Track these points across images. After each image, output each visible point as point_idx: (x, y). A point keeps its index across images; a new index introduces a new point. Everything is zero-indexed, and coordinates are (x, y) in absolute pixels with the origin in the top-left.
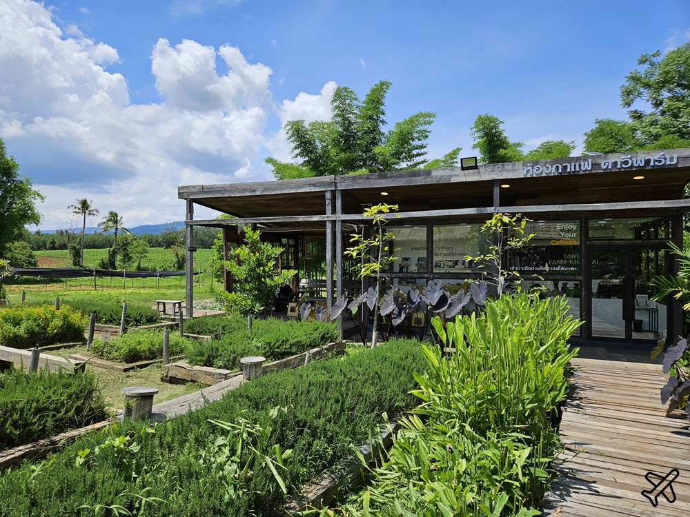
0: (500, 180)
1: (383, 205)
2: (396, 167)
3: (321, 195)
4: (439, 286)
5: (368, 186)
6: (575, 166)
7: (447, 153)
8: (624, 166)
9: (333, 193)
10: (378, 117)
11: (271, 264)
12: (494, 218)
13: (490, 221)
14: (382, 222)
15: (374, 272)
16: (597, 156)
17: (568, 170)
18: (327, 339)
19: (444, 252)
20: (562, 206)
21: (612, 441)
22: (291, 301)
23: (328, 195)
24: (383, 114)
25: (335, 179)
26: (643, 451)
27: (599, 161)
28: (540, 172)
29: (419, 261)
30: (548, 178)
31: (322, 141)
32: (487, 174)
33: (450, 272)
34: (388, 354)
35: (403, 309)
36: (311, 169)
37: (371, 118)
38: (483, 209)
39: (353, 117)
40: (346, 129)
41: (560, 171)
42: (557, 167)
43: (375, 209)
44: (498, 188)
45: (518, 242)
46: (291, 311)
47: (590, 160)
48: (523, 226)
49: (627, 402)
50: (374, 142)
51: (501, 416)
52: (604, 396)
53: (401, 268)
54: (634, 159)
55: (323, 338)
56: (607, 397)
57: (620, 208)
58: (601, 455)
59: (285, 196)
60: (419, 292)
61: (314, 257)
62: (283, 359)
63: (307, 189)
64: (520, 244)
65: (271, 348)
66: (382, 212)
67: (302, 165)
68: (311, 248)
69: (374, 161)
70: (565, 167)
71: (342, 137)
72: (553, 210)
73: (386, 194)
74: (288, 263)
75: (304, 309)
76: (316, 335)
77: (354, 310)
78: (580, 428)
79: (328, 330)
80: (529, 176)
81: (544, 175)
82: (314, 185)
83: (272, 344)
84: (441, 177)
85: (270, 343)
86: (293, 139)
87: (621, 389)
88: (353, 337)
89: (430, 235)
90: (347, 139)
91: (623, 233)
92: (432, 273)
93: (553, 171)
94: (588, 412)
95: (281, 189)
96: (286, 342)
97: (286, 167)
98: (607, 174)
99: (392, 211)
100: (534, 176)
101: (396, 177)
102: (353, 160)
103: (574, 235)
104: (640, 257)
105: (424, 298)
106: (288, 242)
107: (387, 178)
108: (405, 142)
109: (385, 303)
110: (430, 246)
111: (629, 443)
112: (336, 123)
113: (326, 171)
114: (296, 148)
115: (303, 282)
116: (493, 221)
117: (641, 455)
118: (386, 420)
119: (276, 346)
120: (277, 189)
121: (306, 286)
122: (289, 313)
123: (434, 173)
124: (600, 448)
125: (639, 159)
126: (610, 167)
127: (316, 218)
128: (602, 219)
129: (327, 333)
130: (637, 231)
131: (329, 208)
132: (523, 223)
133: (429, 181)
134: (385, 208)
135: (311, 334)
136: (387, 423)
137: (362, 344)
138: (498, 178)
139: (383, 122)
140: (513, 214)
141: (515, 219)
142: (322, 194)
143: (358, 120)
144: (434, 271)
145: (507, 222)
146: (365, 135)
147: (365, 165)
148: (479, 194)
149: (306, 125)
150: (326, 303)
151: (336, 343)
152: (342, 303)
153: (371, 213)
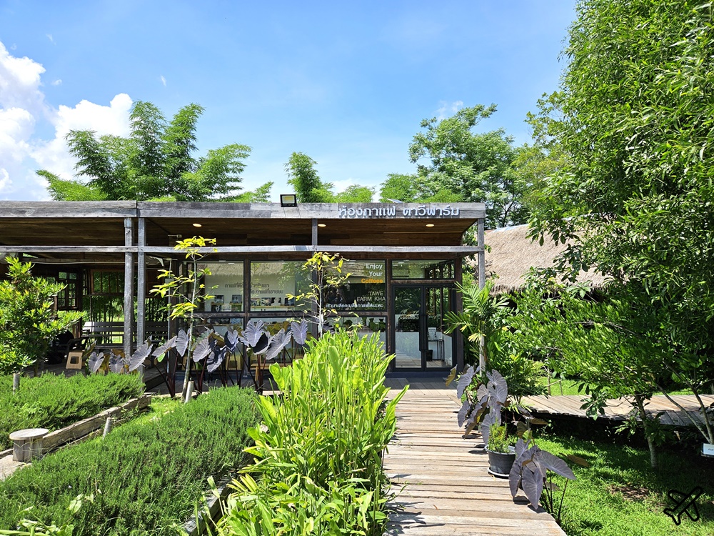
0: (318, 219)
1: (198, 238)
2: (208, 197)
3: (119, 223)
4: (259, 325)
5: (178, 215)
6: (382, 211)
7: (259, 187)
8: (420, 214)
9: (135, 221)
10: (188, 142)
11: (46, 305)
12: (314, 256)
13: (311, 260)
14: (197, 257)
15: (188, 312)
16: (400, 204)
17: (377, 215)
18: (127, 395)
19: (260, 289)
20: (372, 247)
21: (427, 468)
22: (71, 350)
23: (128, 223)
24: (194, 139)
25: (137, 205)
26: (452, 474)
27: (401, 209)
28: (353, 214)
29: (233, 299)
30: (359, 220)
31: (117, 159)
32: (305, 212)
33: (267, 310)
34: (210, 408)
35: (220, 352)
36: (104, 190)
37: (179, 141)
38: (302, 246)
39: (158, 137)
40: (149, 150)
41: (370, 215)
42: (368, 211)
43: (189, 242)
44: (316, 227)
45: (337, 280)
46: (71, 363)
47: (394, 207)
48: (340, 266)
49: (431, 428)
50: (182, 168)
51: (340, 462)
52: (412, 425)
53: (213, 307)
54: (428, 209)
55: (122, 394)
56: (415, 425)
57: (417, 251)
58: (420, 484)
59: (68, 221)
60: (237, 333)
61: (103, 294)
62: (67, 426)
63: (100, 215)
64: (338, 282)
65: (50, 414)
66: (196, 245)
67: (90, 184)
68: (100, 285)
69: (182, 188)
70: (374, 212)
71: (143, 157)
72: (365, 250)
73: (199, 225)
74: (67, 301)
75: (94, 360)
76: (114, 391)
77: (160, 357)
78: (399, 460)
79: (129, 383)
80: (343, 217)
81: (357, 217)
82: (109, 210)
83: (52, 409)
84: (261, 212)
85: (48, 408)
86: (77, 152)
87: (424, 416)
88: (156, 388)
89: (247, 271)
90: (149, 160)
91: (415, 273)
92: (249, 311)
93: (365, 214)
94: (403, 442)
95: (62, 212)
96: (73, 403)
97: (66, 185)
98: (407, 221)
99: (208, 244)
100: (348, 217)
101: (211, 208)
102: (156, 184)
103: (380, 274)
104: (429, 294)
105: (243, 340)
106: (68, 276)
107: (201, 208)
108: (218, 171)
109: (199, 348)
110: (247, 283)
111: (440, 468)
112: (136, 140)
113: (123, 194)
114: (81, 163)
115: (88, 325)
116: (314, 259)
117: (451, 478)
118: (212, 486)
119: (58, 410)
120: (57, 212)
121: (92, 330)
122: (69, 365)
123: (253, 208)
124: (418, 477)
125: (431, 209)
126: (409, 215)
127: (111, 249)
128: (402, 260)
129: (127, 388)
130: (426, 271)
131: (128, 238)
132: (341, 262)
133: (247, 215)
134: (201, 241)
135: (106, 391)
136: (213, 488)
137: (169, 396)
138: (316, 217)
139: (193, 147)
140: (332, 254)
141: (333, 258)
142: (119, 221)
143: (164, 141)
144: (252, 310)
145: (327, 261)
146: (172, 159)
147: (171, 191)
148: (297, 232)
149: (97, 138)
150: (123, 351)
151: (139, 399)
152: (145, 350)
153: (183, 246)
